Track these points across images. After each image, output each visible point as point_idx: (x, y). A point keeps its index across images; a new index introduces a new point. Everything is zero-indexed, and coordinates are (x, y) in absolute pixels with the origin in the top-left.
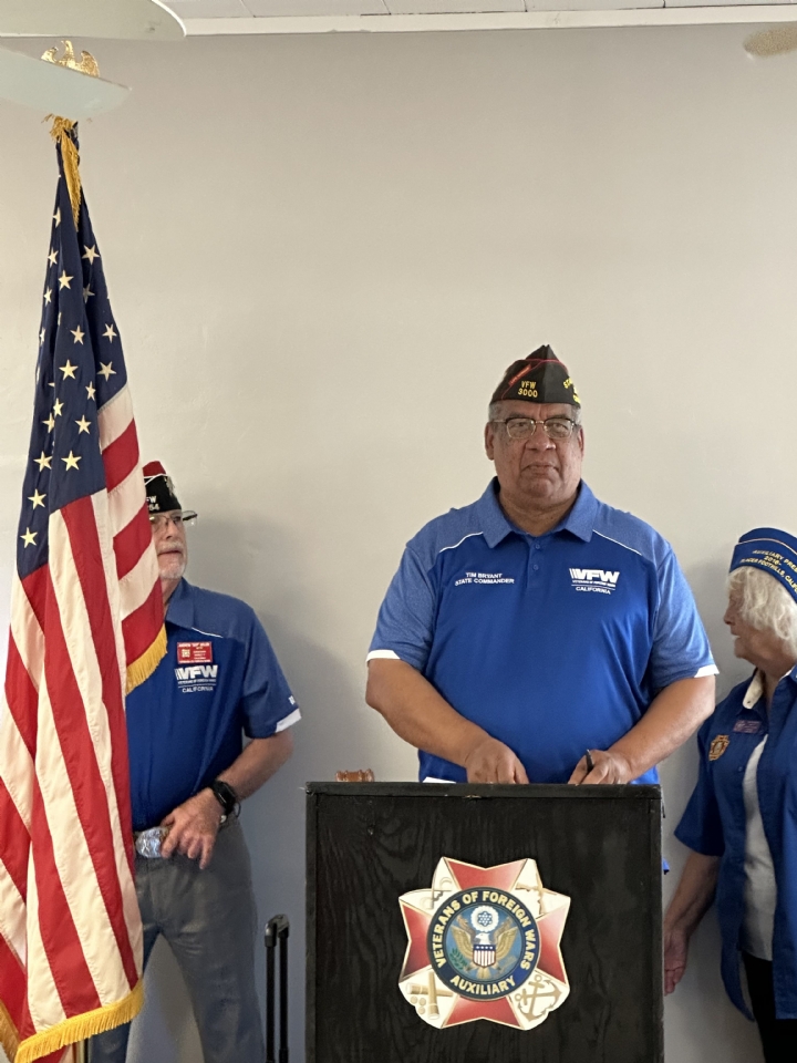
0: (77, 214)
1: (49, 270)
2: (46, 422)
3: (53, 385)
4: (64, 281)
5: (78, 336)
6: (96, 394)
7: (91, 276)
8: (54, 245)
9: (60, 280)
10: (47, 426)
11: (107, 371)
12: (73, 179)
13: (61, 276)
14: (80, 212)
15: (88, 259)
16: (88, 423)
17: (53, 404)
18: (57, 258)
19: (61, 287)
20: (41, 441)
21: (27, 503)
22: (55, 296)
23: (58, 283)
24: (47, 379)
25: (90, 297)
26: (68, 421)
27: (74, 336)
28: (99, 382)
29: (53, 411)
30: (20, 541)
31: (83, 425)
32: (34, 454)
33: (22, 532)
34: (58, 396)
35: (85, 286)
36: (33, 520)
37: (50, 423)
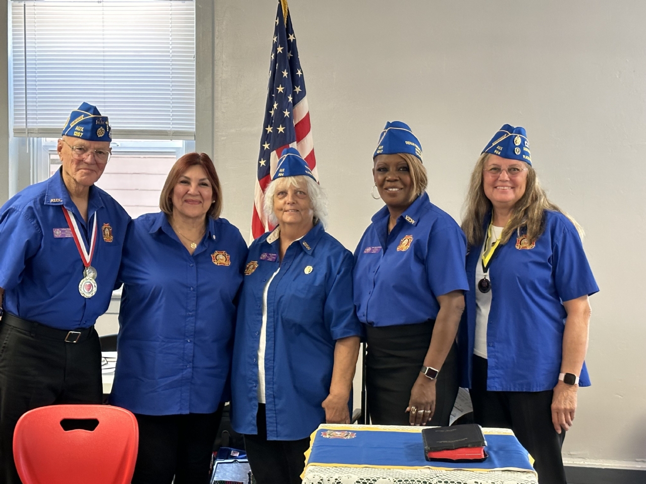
0: (286, 20)
1: (273, 45)
2: (270, 112)
3: (273, 95)
4: (280, 49)
5: (285, 74)
6: (293, 100)
7: (291, 47)
8: (276, 34)
9: (278, 49)
10: (271, 114)
11: (298, 89)
12: (285, 4)
13: (278, 47)
14: (287, 19)
15: (290, 40)
16: (289, 113)
17: (274, 104)
18: (277, 39)
19: (278, 52)
20: (268, 121)
21: (262, 148)
22: (276, 56)
23: (277, 50)
24: (271, 93)
25: (291, 57)
26: (280, 111)
27: (283, 74)
28: (294, 94)
29: (273, 107)
30: (259, 164)
31: (287, 113)
32: (266, 126)
33: (260, 160)
34: (276, 100)
35: (289, 52)
36: (265, 155)
37: (272, 112)
